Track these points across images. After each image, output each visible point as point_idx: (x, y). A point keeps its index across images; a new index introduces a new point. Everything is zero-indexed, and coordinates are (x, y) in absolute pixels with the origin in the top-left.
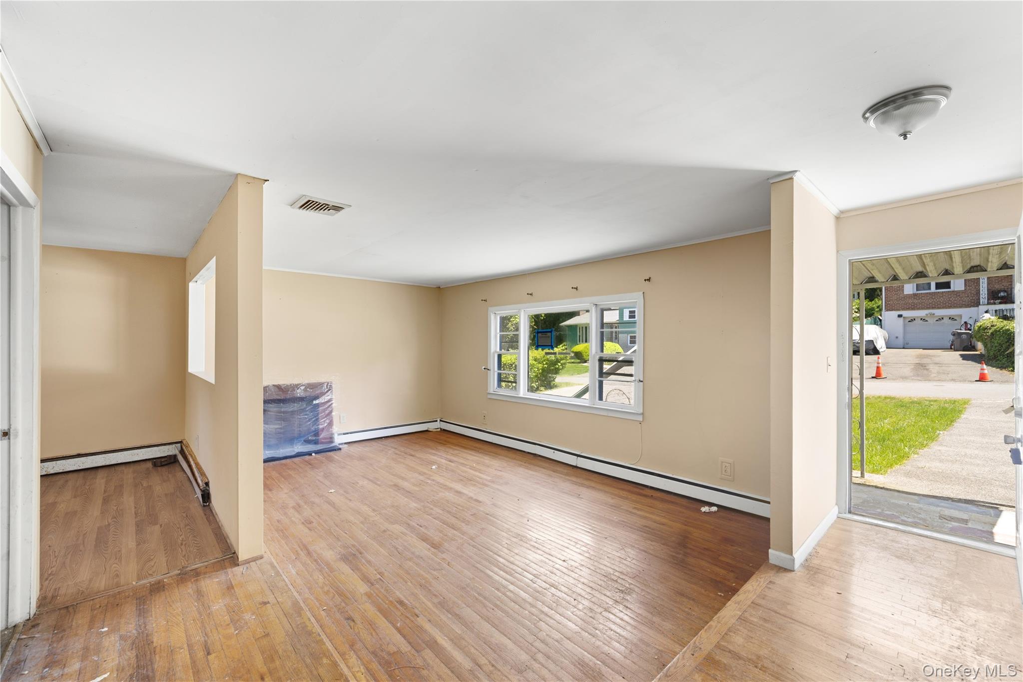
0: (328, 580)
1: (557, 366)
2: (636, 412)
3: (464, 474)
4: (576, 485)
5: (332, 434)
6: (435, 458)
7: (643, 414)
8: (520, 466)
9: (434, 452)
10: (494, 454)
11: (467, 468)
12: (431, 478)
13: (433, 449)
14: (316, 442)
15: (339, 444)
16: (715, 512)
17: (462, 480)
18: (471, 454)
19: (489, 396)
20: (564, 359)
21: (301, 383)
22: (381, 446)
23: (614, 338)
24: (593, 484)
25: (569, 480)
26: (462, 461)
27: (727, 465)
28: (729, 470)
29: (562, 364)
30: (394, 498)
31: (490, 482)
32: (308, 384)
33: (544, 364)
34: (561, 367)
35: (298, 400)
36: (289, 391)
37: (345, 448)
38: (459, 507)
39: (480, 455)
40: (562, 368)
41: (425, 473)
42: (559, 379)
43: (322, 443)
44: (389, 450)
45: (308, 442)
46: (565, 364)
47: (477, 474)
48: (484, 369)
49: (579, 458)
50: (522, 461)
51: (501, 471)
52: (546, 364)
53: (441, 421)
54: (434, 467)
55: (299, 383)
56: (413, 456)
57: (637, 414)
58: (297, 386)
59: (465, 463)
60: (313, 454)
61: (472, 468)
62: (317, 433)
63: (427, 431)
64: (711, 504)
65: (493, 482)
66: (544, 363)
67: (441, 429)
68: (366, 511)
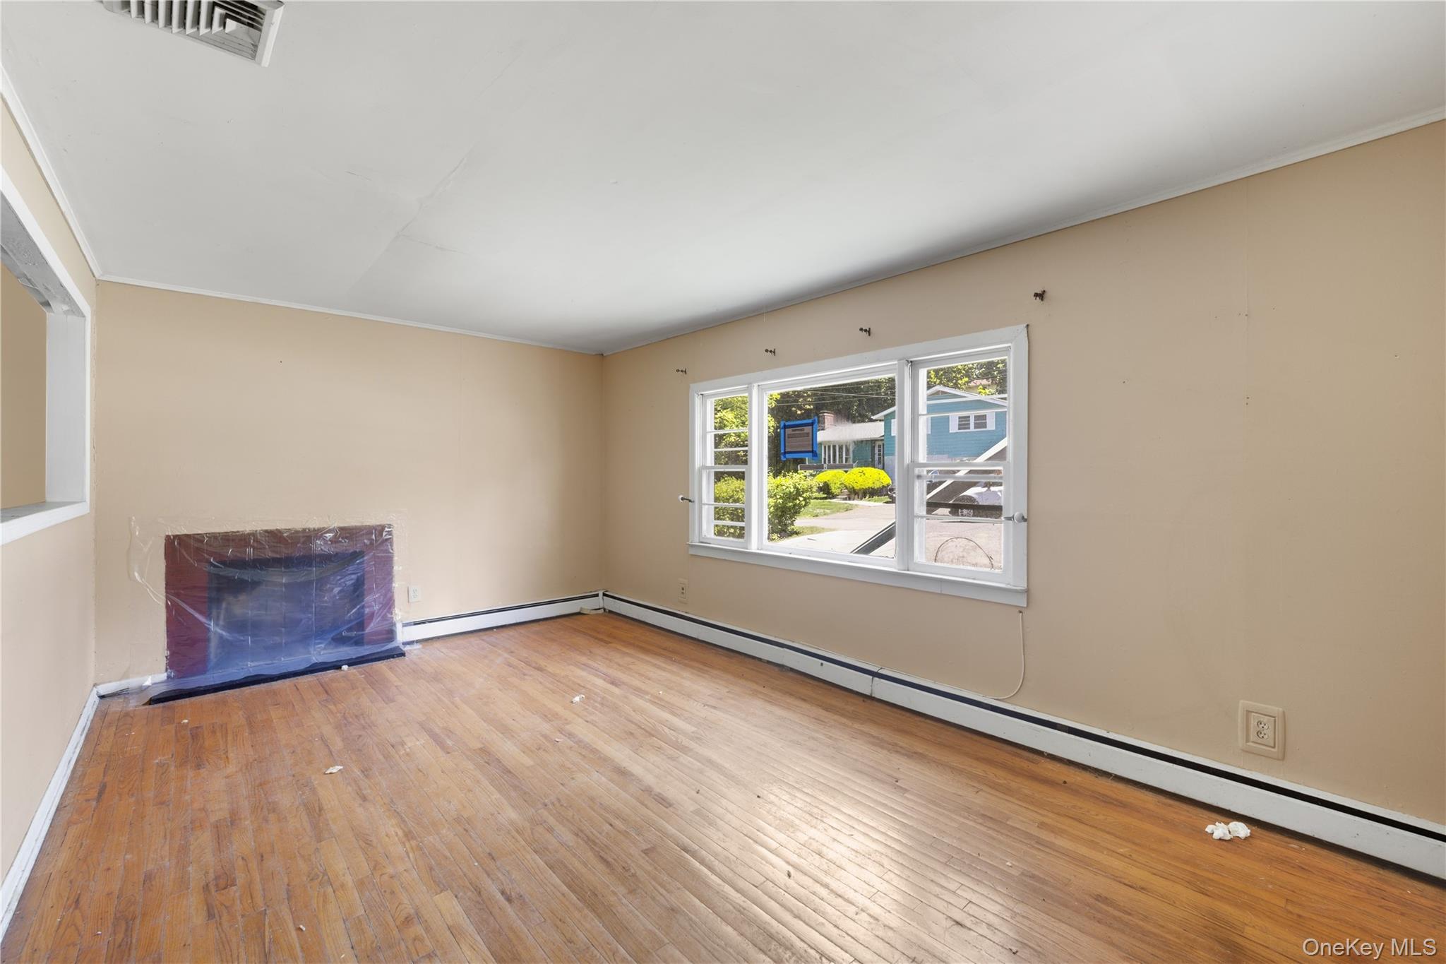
1: (798, 501)
2: (1009, 587)
3: (637, 717)
4: (882, 747)
5: (393, 624)
6: (584, 674)
7: (1027, 592)
8: (755, 694)
9: (584, 659)
10: (701, 666)
11: (646, 700)
12: (568, 727)
13: (584, 654)
14: (359, 642)
15: (405, 644)
16: (1246, 838)
17: (632, 734)
18: (655, 665)
19: (692, 552)
20: (807, 491)
21: (325, 526)
22: (486, 645)
23: (876, 462)
24: (920, 747)
25: (863, 733)
26: (636, 682)
27: (1265, 719)
28: (1268, 732)
29: (805, 499)
30: (470, 791)
31: (692, 739)
32: (342, 529)
33: (777, 499)
34: (803, 503)
35: (318, 560)
36: (298, 543)
37: (415, 652)
38: (617, 823)
39: (674, 668)
40: (805, 505)
41: (556, 715)
42: (800, 522)
43: (371, 642)
44: (499, 655)
45: (340, 641)
46: (810, 498)
47: (666, 715)
48: (682, 499)
49: (876, 679)
50: (757, 683)
51: (715, 708)
52: (781, 498)
53: (604, 595)
54: (577, 699)
55: (322, 526)
56: (540, 669)
57: (1016, 592)
58: (318, 533)
59: (643, 687)
60: (345, 667)
61: (658, 701)
62: (361, 625)
63: (579, 614)
64: (1230, 815)
65: (698, 739)
66: (778, 497)
67: (605, 610)
68: (387, 838)
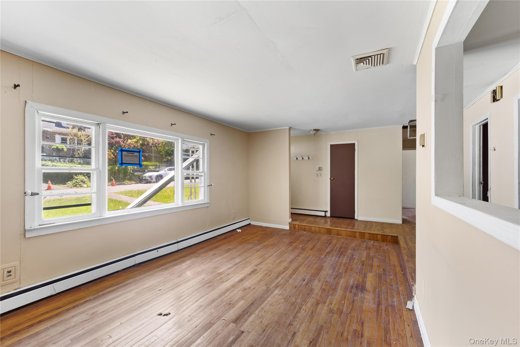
0: (381, 285)
7: (210, 202)
27: (234, 213)
57: (207, 203)
68: (307, 311)
